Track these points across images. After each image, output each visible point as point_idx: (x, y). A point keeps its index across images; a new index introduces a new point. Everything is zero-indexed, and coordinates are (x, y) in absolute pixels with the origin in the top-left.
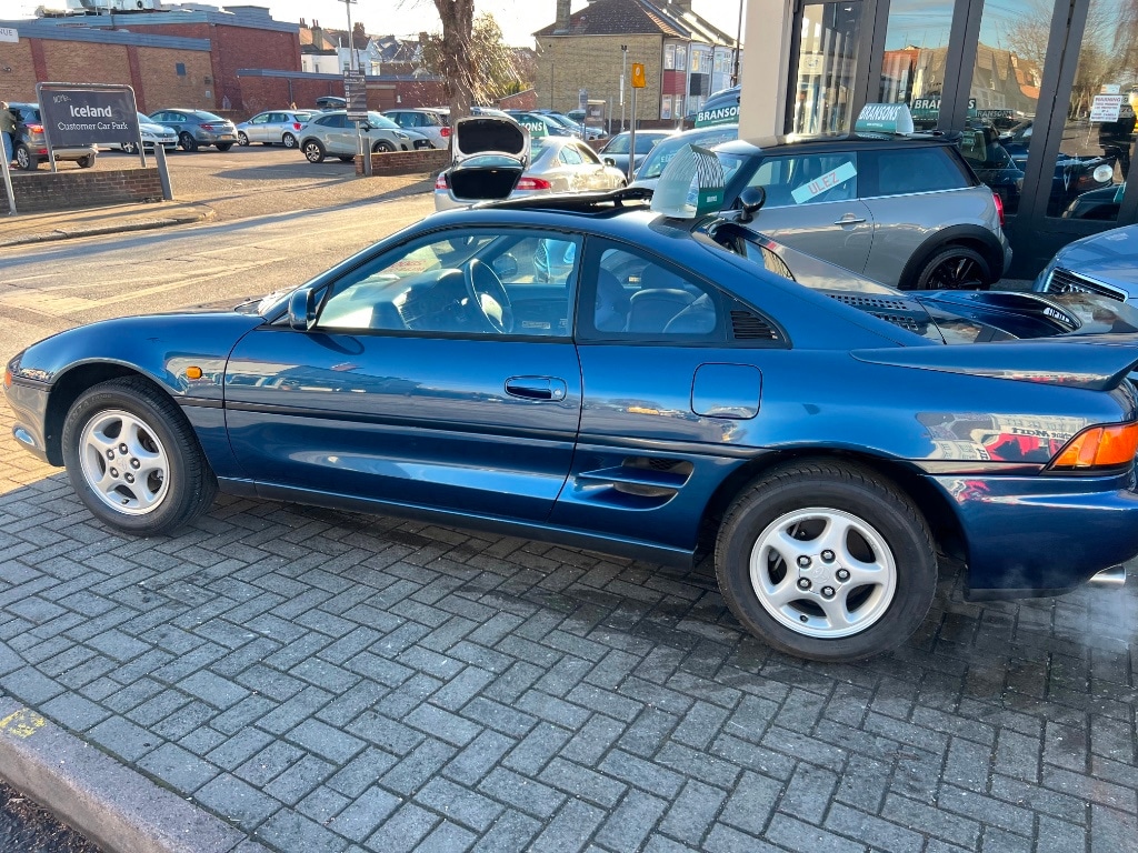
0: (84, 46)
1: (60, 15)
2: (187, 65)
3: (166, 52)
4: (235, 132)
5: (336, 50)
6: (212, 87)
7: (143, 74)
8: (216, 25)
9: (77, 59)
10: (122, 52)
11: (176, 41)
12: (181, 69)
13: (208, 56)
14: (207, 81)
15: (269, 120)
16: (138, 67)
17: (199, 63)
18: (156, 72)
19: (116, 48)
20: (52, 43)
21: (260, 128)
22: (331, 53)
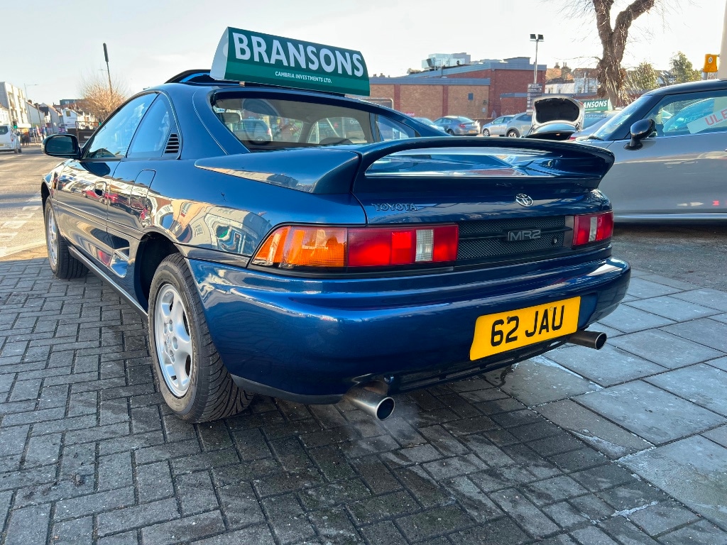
0: (421, 87)
1: (418, 72)
2: (474, 94)
3: (464, 87)
4: (479, 128)
5: (574, 79)
6: (487, 106)
7: (449, 100)
8: (495, 70)
9: (416, 95)
10: (440, 88)
11: (471, 81)
12: (471, 96)
13: (487, 88)
14: (485, 103)
15: (503, 122)
16: (447, 97)
17: (482, 92)
18: (457, 99)
19: (437, 87)
20: (405, 86)
21: (497, 126)
22: (571, 81)
